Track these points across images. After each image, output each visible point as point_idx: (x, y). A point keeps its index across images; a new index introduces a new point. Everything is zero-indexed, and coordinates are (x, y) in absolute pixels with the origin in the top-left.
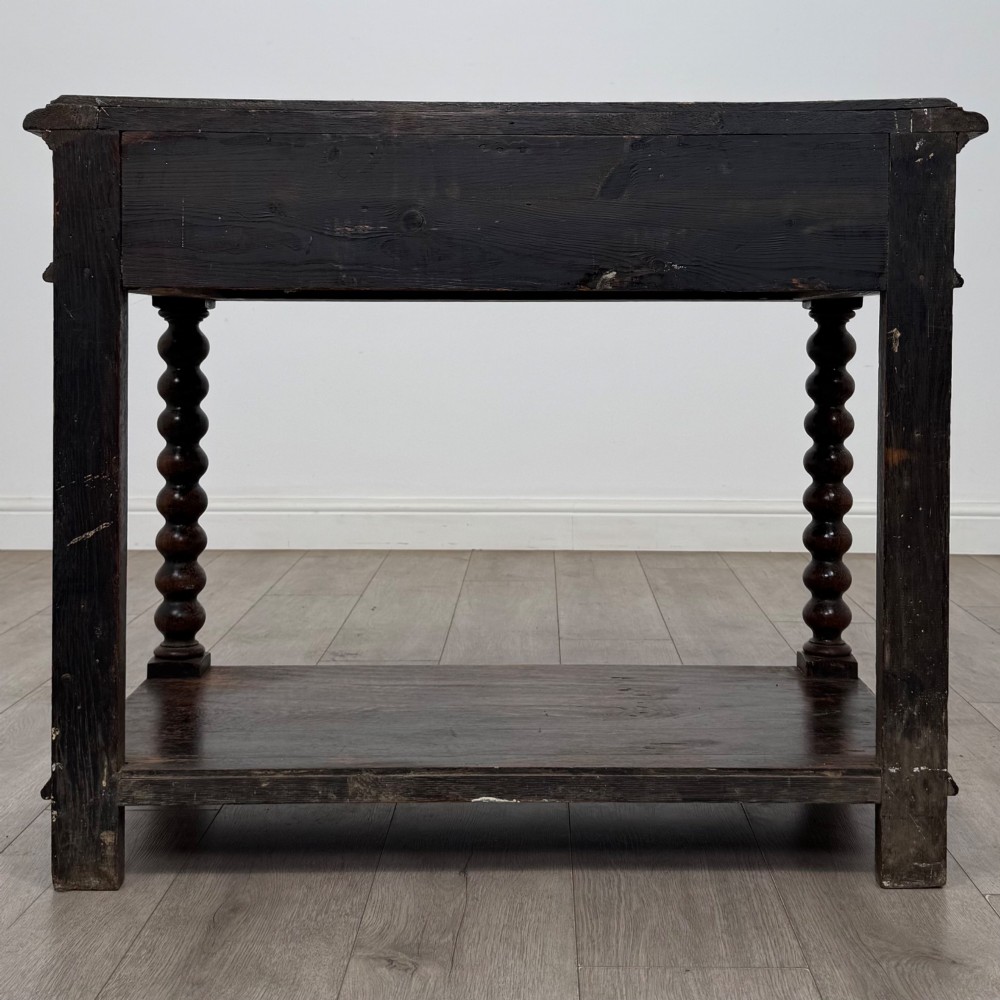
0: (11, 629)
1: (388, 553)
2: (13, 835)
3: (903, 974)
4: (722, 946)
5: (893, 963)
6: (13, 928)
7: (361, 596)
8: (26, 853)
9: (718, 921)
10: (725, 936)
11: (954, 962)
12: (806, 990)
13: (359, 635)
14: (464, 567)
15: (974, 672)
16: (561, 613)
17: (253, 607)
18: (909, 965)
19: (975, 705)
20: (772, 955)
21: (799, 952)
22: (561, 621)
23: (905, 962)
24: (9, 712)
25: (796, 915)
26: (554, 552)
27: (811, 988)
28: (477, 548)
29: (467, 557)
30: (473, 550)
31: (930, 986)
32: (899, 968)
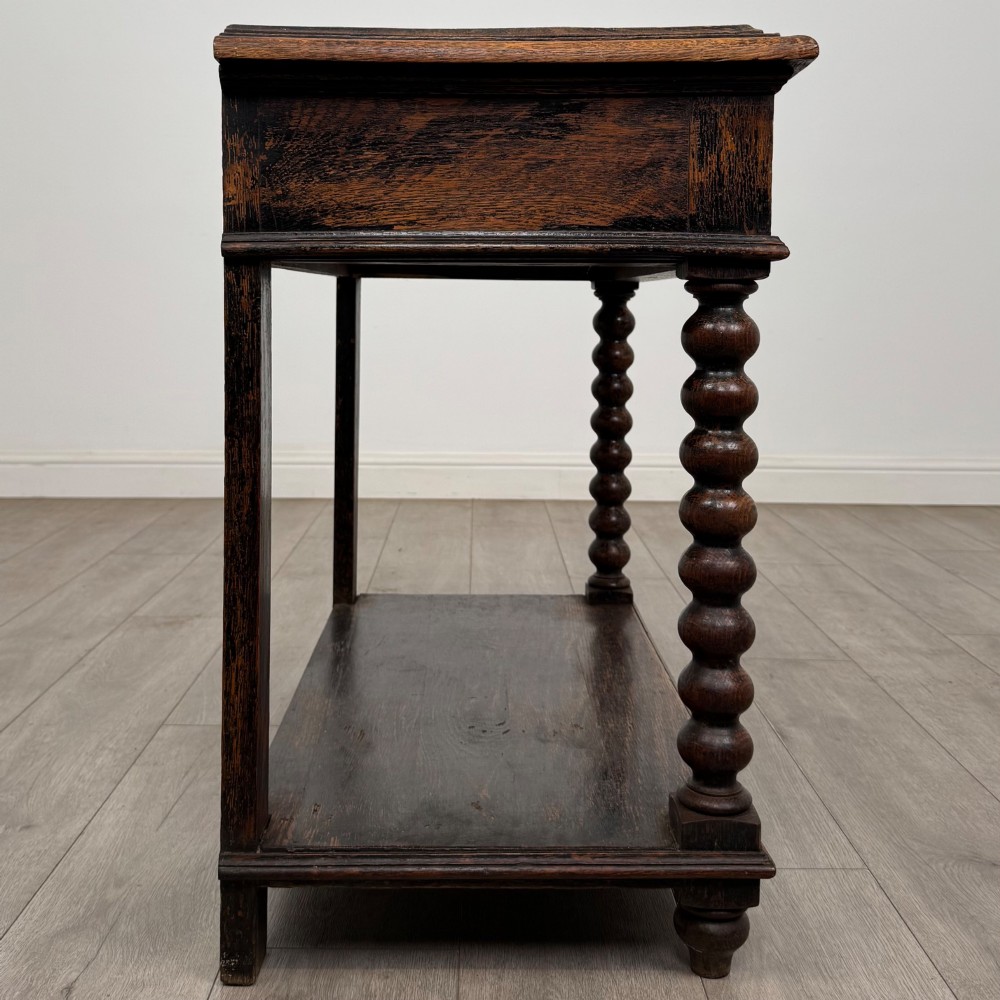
0: (92, 566)
1: (400, 502)
2: (140, 748)
3: (952, 874)
4: (786, 849)
5: (941, 865)
6: (161, 830)
7: (387, 538)
8: (155, 764)
9: (776, 827)
10: (787, 842)
11: (995, 865)
12: (871, 889)
13: (393, 573)
14: (469, 513)
15: (941, 608)
16: (565, 555)
17: (295, 548)
18: (956, 867)
19: (950, 637)
20: (833, 858)
21: (856, 855)
22: (567, 562)
23: (950, 864)
24: (109, 639)
25: (844, 823)
26: (543, 502)
27: (876, 887)
28: (476, 497)
29: (469, 505)
30: (473, 501)
31: (979, 886)
32: (948, 870)
